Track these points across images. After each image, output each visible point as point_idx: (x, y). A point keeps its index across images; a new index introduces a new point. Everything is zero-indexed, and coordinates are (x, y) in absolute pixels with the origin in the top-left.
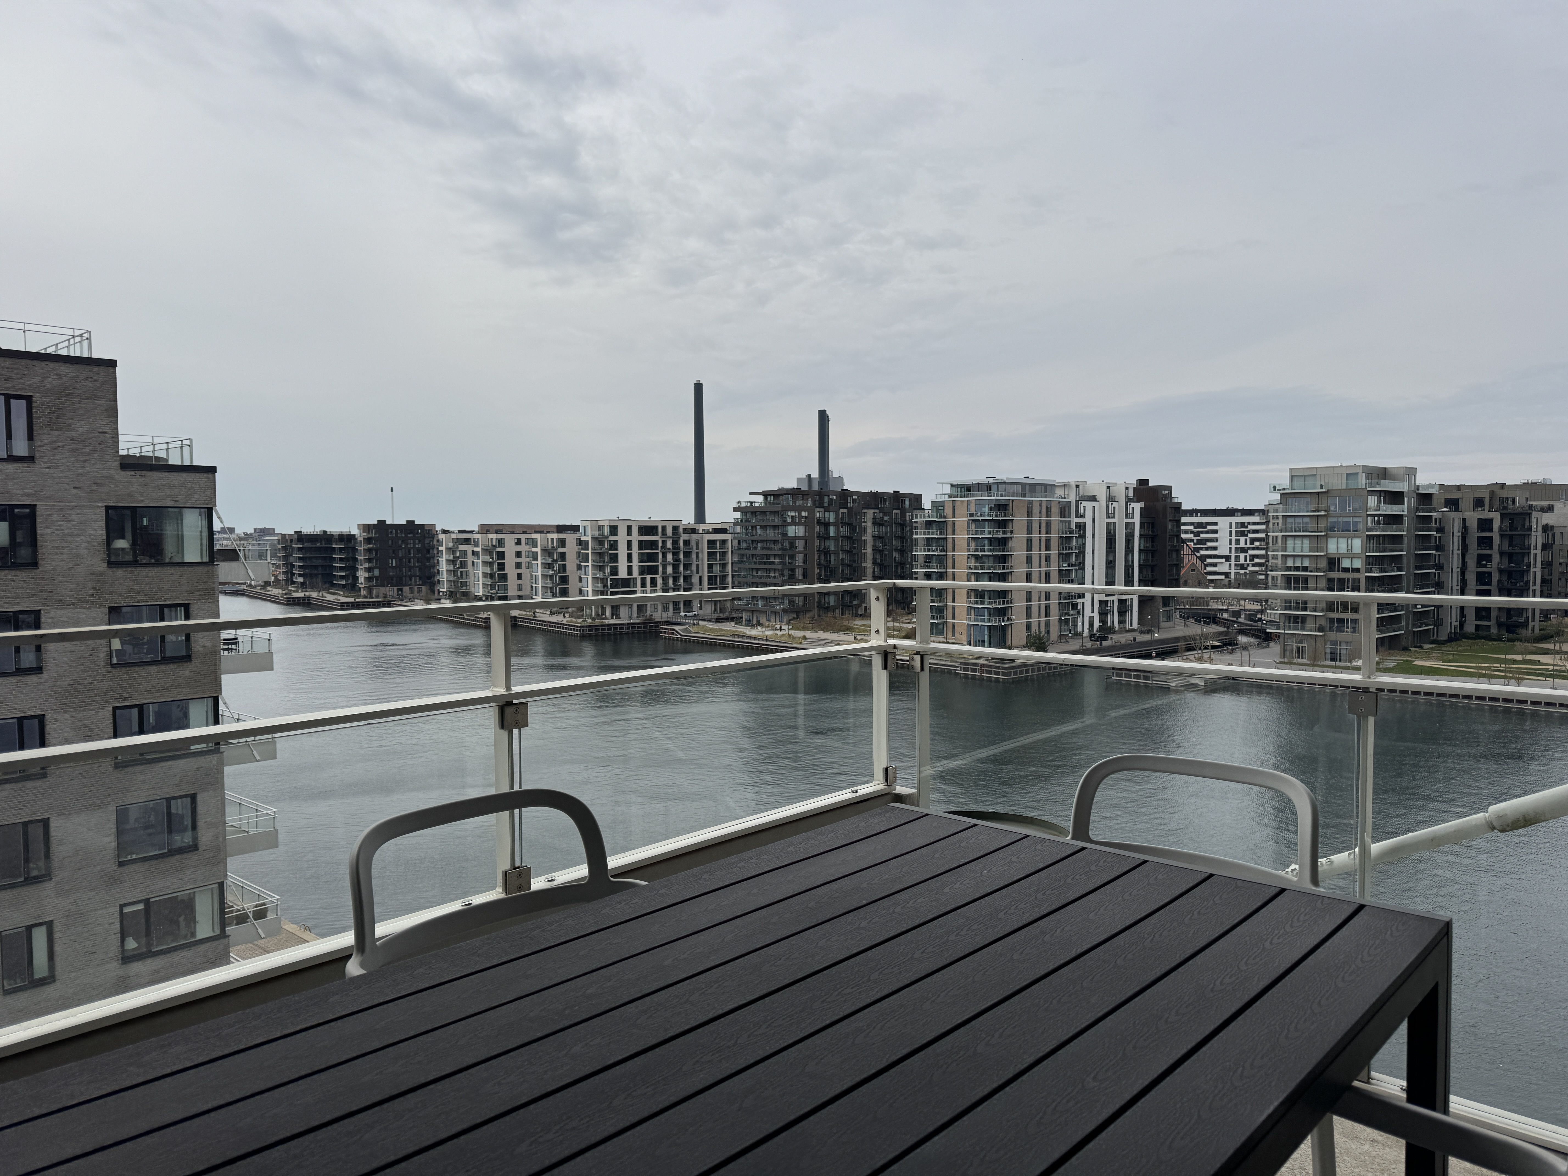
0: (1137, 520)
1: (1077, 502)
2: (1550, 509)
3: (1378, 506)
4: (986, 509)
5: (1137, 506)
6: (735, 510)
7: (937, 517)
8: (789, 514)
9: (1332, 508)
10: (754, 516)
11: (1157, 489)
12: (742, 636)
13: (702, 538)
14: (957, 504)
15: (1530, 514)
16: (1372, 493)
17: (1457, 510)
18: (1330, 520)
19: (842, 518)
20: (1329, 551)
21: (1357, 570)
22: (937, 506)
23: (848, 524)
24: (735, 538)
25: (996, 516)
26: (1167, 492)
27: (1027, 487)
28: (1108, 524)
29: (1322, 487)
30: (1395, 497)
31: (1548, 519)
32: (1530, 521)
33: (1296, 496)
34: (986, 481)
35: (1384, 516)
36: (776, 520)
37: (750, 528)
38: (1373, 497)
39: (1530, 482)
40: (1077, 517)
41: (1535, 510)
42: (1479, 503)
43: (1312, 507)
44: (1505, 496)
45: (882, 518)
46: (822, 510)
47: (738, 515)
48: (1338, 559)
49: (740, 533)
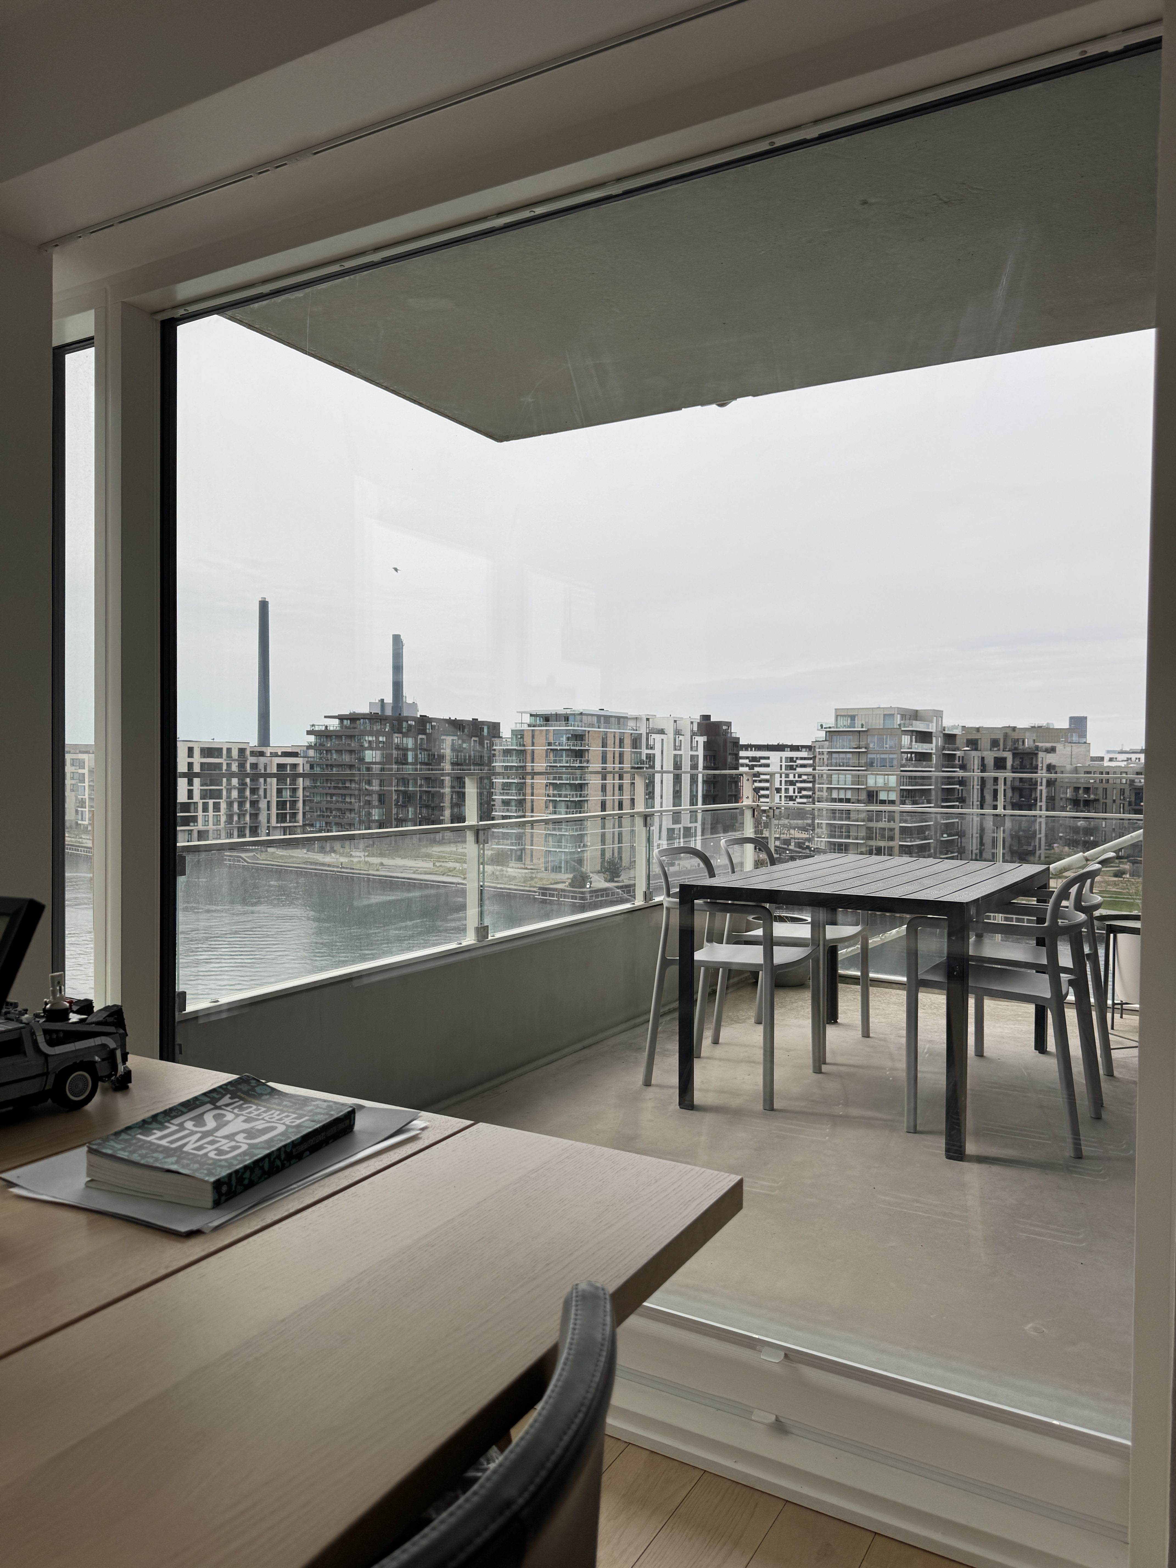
0: (700, 753)
1: (647, 734)
2: (1053, 750)
3: (911, 744)
4: (564, 739)
5: (701, 740)
6: (309, 733)
7: (517, 745)
8: (367, 739)
9: (871, 746)
10: (329, 739)
11: (718, 725)
12: (316, 864)
13: (271, 761)
14: (536, 733)
15: (1037, 754)
16: (905, 732)
17: (976, 749)
18: (870, 756)
19: (421, 744)
20: (868, 785)
21: (892, 802)
22: (518, 735)
23: (425, 750)
24: (307, 762)
25: (574, 745)
26: (726, 728)
27: (602, 718)
28: (675, 756)
29: (862, 726)
30: (924, 737)
31: (1050, 759)
32: (1037, 761)
33: (840, 734)
34: (564, 712)
35: (916, 753)
36: (353, 745)
37: (325, 752)
38: (906, 736)
39: (1036, 726)
40: (647, 748)
41: (1041, 751)
42: (995, 743)
43: (854, 744)
44: (1016, 737)
45: (461, 746)
46: (400, 735)
47: (312, 739)
48: (877, 792)
49: (314, 757)
